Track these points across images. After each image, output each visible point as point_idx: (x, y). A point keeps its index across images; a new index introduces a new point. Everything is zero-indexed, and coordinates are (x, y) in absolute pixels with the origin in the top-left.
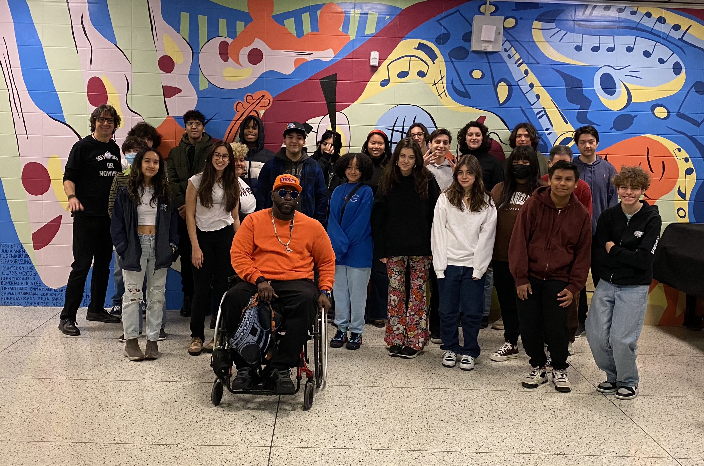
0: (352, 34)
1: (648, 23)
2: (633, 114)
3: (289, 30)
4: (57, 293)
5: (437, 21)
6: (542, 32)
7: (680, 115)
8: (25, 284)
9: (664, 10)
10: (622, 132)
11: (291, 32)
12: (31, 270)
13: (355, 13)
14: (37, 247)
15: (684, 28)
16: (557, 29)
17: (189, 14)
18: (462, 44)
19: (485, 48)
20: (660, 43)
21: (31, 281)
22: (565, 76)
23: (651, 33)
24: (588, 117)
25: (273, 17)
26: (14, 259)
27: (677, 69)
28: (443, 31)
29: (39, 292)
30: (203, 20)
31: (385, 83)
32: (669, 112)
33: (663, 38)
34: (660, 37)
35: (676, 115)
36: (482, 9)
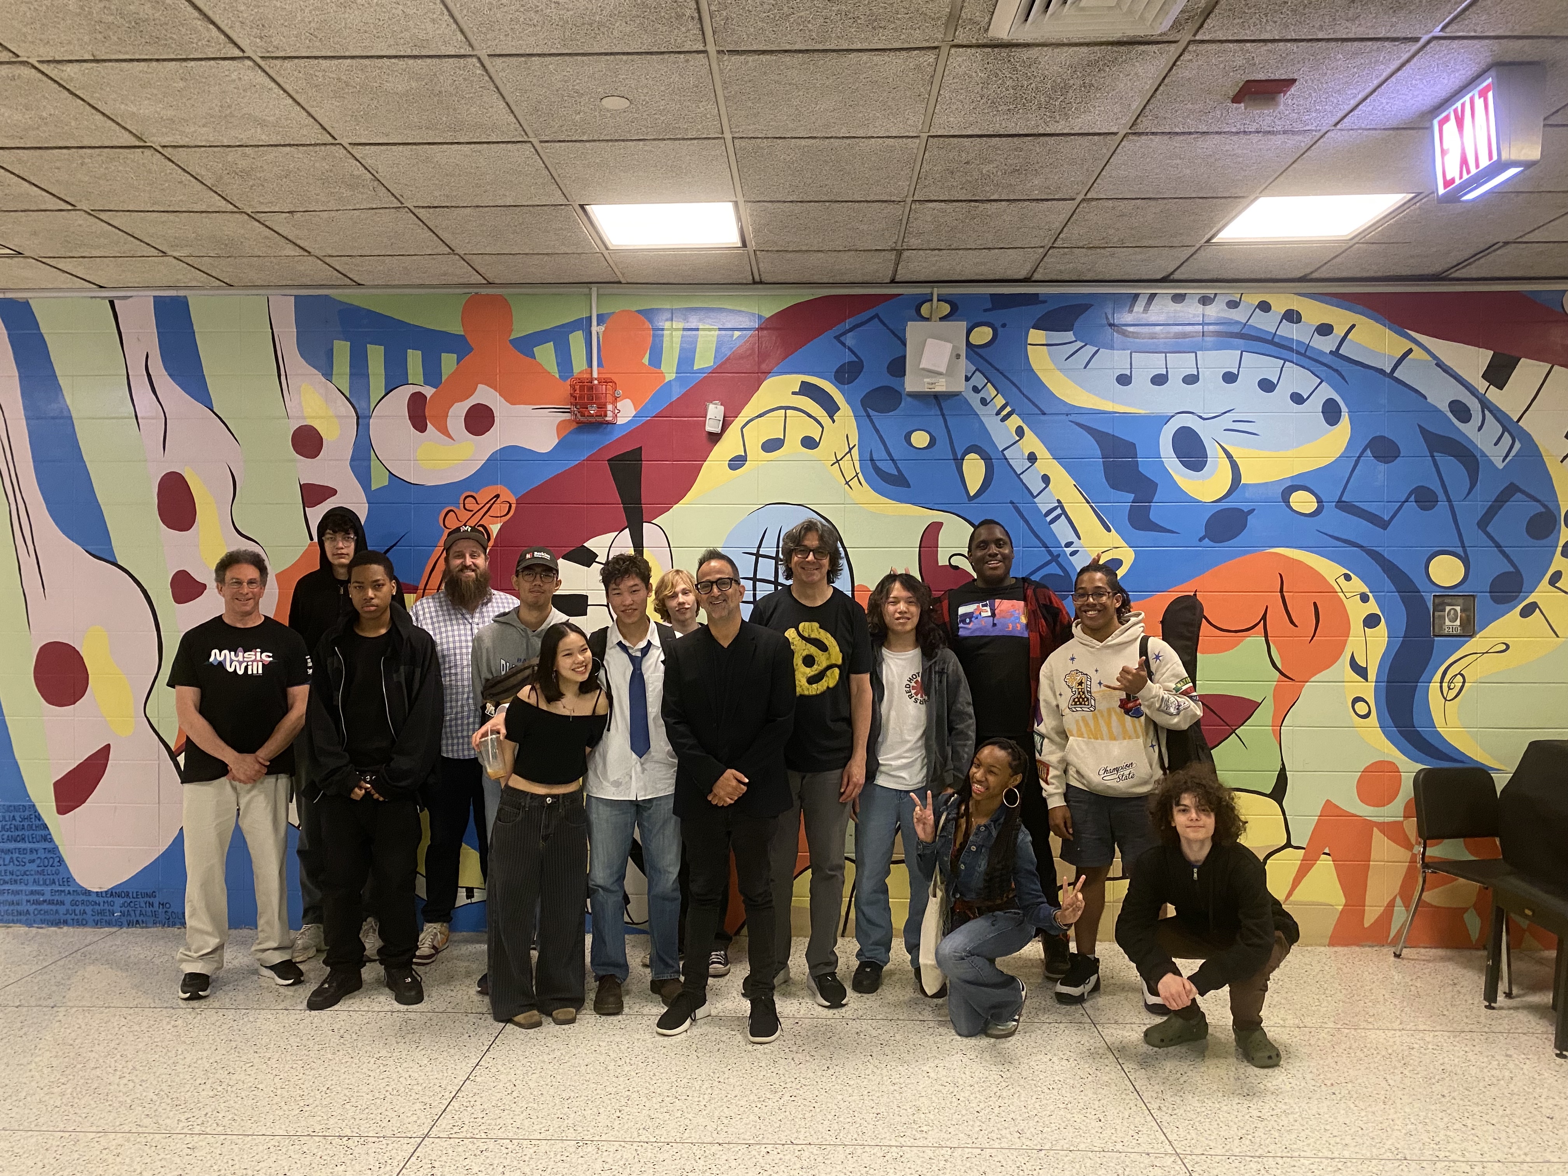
0: (669, 370)
1: (1266, 323)
2: (1245, 506)
3: (545, 367)
4: (101, 900)
5: (835, 337)
6: (1049, 352)
7: (1342, 505)
8: (41, 883)
9: (1296, 297)
10: (1226, 544)
11: (548, 370)
12: (52, 855)
13: (672, 329)
14: (63, 809)
15: (1339, 331)
16: (1078, 342)
17: (349, 343)
18: (887, 380)
19: (930, 386)
20: (1292, 362)
21: (52, 877)
22: (1100, 437)
23: (1272, 342)
24: (1152, 517)
25: (511, 341)
26: (20, 833)
27: (1331, 413)
28: (848, 357)
29: (68, 899)
30: (376, 356)
31: (737, 462)
32: (1319, 501)
33: (1298, 353)
34: (1291, 349)
35: (1336, 507)
36: (925, 310)
